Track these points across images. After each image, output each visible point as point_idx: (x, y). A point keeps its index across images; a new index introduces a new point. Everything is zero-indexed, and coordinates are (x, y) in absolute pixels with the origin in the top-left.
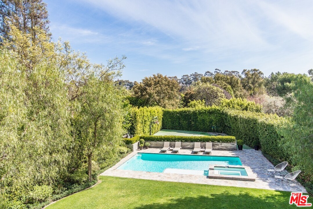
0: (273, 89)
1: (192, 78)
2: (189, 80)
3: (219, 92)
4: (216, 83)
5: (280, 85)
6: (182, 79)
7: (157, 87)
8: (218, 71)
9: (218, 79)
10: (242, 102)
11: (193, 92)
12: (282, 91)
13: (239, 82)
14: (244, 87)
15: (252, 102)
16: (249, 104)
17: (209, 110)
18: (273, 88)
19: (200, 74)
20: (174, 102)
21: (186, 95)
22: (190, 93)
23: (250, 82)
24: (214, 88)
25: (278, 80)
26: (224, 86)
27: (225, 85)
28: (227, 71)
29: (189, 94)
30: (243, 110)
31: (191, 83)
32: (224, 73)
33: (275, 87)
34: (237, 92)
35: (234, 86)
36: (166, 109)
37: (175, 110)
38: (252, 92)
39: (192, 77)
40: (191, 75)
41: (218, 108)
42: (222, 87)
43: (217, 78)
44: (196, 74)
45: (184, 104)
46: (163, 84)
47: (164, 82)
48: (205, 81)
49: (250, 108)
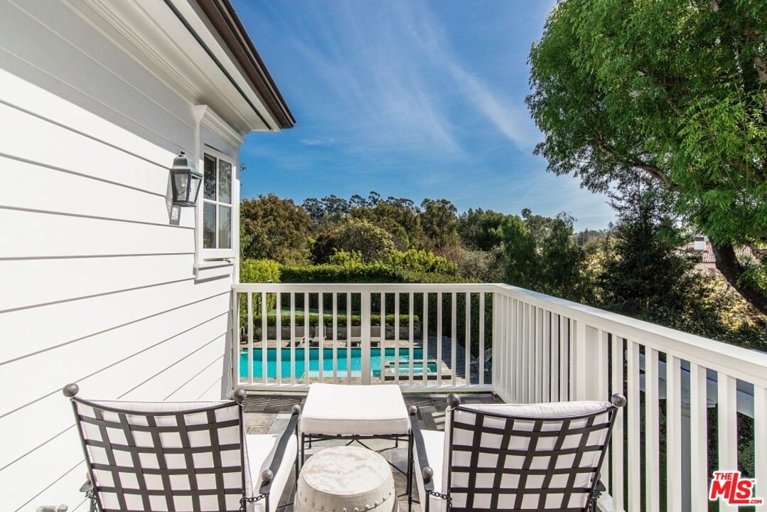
0: (471, 238)
1: (324, 207)
2: (318, 209)
3: (385, 238)
4: (379, 220)
5: (481, 231)
6: (303, 205)
7: (269, 221)
8: (376, 197)
9: (382, 215)
10: (426, 258)
11: (333, 236)
12: (485, 242)
13: (419, 220)
14: (426, 230)
15: (442, 259)
16: (436, 262)
17: (370, 271)
18: (470, 235)
19: (341, 198)
20: (299, 254)
21: (320, 239)
22: (328, 236)
23: (435, 223)
24: (376, 231)
25: (478, 222)
26: (394, 228)
27: (395, 226)
28: (392, 198)
29: (326, 239)
30: (428, 271)
31: (322, 215)
32: (387, 201)
33: (474, 234)
34: (414, 240)
35: (409, 229)
36: (287, 267)
37: (303, 268)
38: (439, 241)
39: (325, 204)
40: (324, 200)
41: (385, 268)
42: (389, 229)
43: (380, 213)
44: (334, 198)
45: (313, 259)
46: (280, 216)
47: (282, 212)
48: (358, 215)
49: (438, 269)
